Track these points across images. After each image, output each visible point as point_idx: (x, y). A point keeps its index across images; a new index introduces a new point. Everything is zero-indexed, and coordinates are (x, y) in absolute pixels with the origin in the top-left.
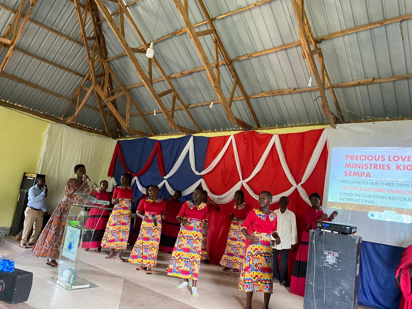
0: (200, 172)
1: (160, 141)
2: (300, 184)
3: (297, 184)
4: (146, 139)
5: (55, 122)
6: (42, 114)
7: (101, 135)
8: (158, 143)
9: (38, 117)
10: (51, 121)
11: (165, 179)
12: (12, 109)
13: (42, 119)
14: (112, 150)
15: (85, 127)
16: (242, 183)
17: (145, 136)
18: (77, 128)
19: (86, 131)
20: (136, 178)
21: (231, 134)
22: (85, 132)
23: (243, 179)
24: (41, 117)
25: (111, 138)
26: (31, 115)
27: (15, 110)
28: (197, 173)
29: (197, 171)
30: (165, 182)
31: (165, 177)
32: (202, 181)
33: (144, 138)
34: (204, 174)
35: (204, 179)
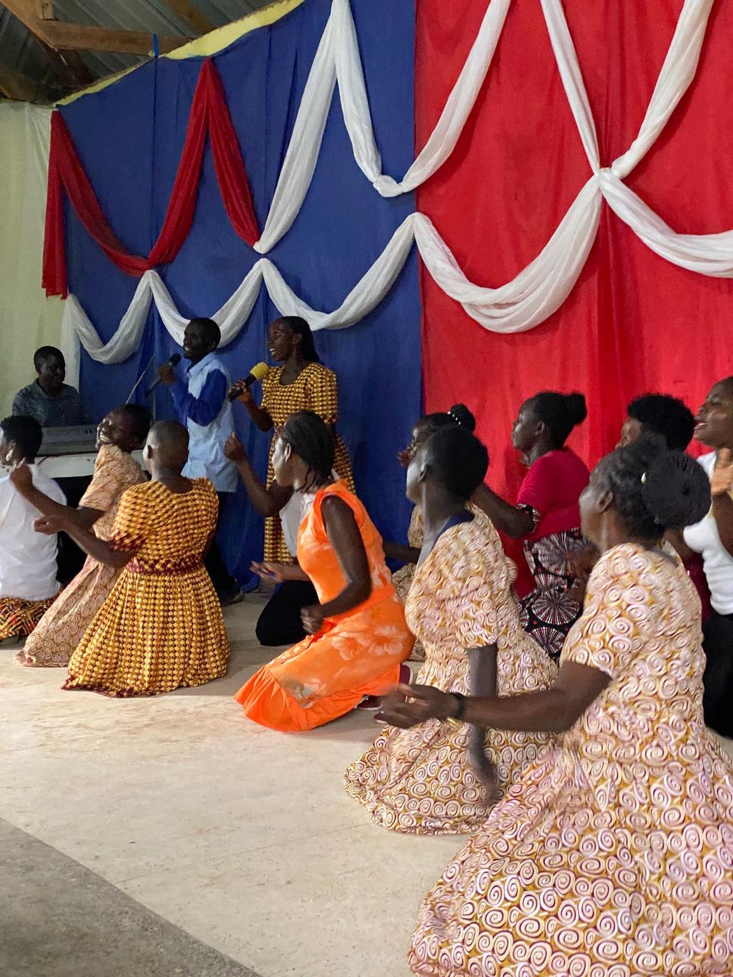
0: (399, 180)
1: (213, 59)
4: (161, 68)
8: (204, 70)
11: (259, 256)
14: (40, 157)
16: (604, 188)
17: (152, 54)
20: (149, 280)
23: (606, 162)
28: (387, 188)
29: (389, 178)
30: (263, 269)
31: (261, 246)
32: (418, 226)
33: (153, 63)
34: (416, 185)
35: (425, 213)
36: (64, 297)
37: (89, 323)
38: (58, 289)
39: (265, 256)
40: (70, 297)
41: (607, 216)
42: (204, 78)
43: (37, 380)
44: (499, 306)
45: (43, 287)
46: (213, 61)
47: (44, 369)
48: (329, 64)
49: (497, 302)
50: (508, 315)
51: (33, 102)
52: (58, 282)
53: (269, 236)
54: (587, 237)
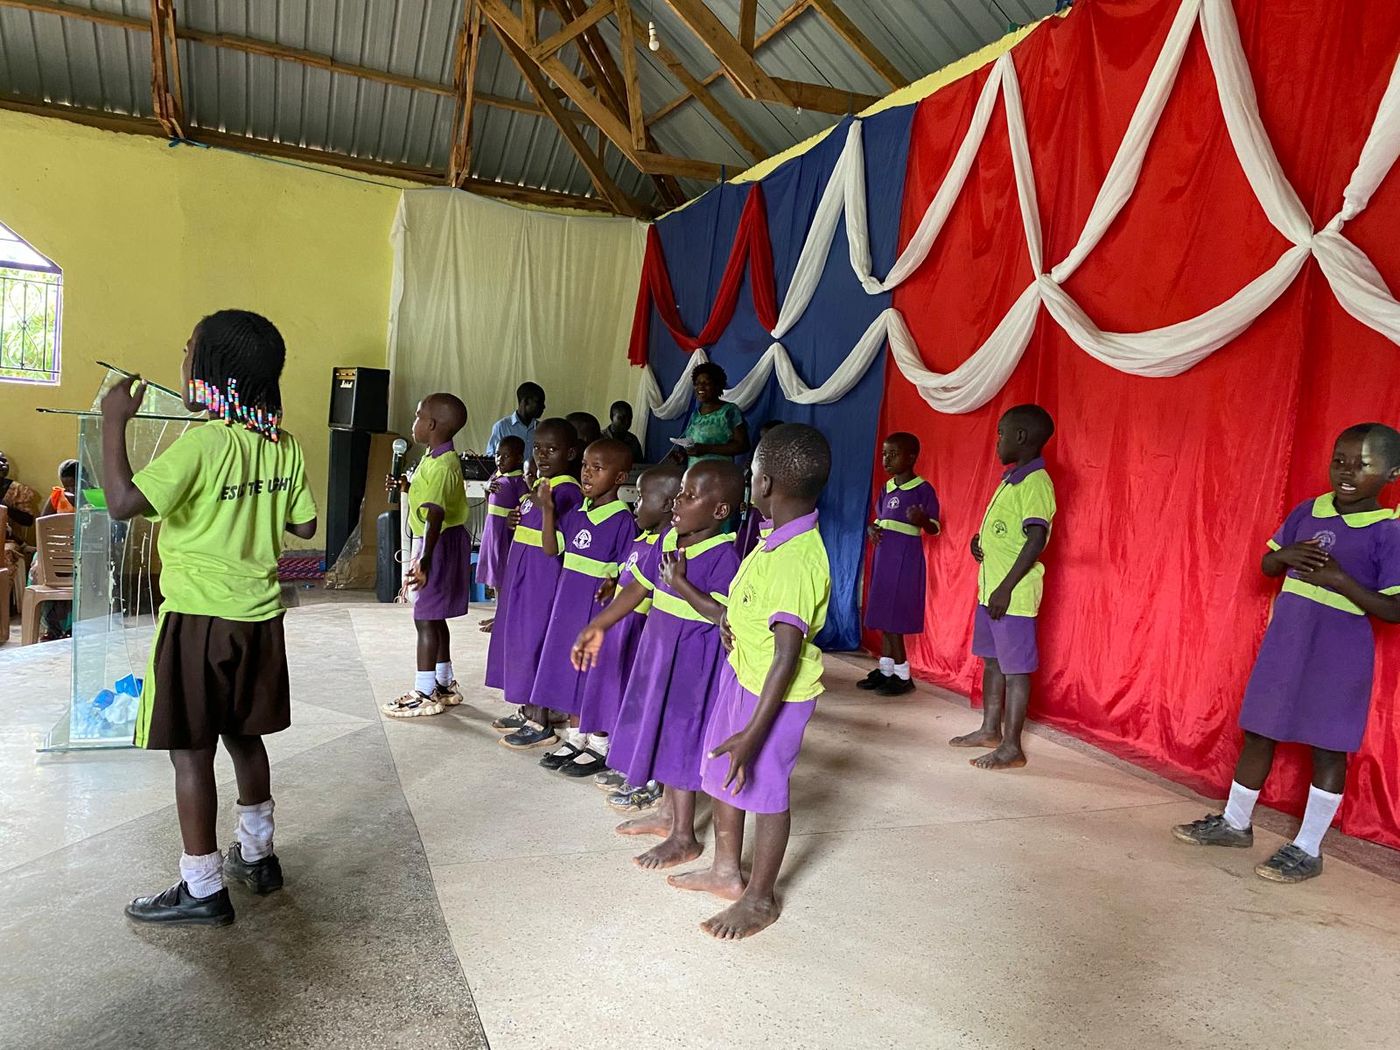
0: (882, 281)
1: (760, 184)
2: (1334, 225)
3: (1318, 226)
4: (725, 189)
5: (423, 185)
6: (390, 166)
7: (598, 213)
8: (753, 192)
9: (364, 176)
10: (405, 182)
11: (773, 341)
12: (274, 157)
13: (376, 178)
14: (639, 258)
15: (569, 196)
16: (1043, 291)
17: (719, 181)
18: (503, 197)
19: (538, 203)
20: (697, 356)
21: (999, 57)
22: (534, 206)
23: (1047, 269)
24: (371, 172)
25: (634, 219)
26: (338, 169)
27: (286, 160)
28: (872, 288)
29: (874, 279)
30: (774, 351)
31: (776, 333)
32: (888, 321)
33: (719, 188)
34: (894, 285)
35: (897, 309)
36: (642, 367)
37: (656, 387)
38: (639, 360)
39: (778, 340)
40: (646, 367)
41: (1043, 315)
42: (752, 197)
43: (610, 427)
44: (945, 389)
45: (629, 358)
46: (759, 186)
47: (615, 418)
48: (841, 186)
49: (944, 385)
50: (951, 398)
51: (638, 218)
52: (639, 357)
53: (783, 324)
54: (1025, 332)
